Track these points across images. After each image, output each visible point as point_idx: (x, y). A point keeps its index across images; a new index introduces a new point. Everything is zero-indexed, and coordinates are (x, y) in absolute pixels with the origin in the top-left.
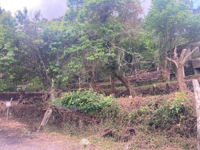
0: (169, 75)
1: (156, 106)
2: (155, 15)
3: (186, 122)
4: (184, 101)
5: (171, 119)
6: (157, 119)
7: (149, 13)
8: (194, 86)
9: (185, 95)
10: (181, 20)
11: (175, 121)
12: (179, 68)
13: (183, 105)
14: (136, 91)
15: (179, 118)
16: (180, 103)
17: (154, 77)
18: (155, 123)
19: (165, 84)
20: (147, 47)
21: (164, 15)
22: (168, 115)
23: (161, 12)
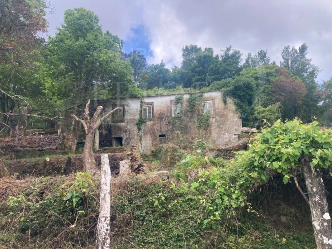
0: (76, 143)
1: (41, 196)
2: (66, 42)
3: (85, 220)
4: (88, 187)
5: (63, 216)
6: (37, 220)
7: (58, 35)
8: (103, 163)
9: (91, 176)
10: (104, 63)
11: (69, 220)
12: (88, 133)
13: (84, 193)
14: (11, 167)
15: (76, 214)
16: (81, 189)
17: (50, 145)
18: (33, 227)
19: (66, 157)
20: (46, 92)
21: (80, 46)
22: (59, 210)
23: (77, 40)
